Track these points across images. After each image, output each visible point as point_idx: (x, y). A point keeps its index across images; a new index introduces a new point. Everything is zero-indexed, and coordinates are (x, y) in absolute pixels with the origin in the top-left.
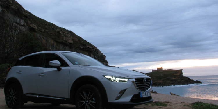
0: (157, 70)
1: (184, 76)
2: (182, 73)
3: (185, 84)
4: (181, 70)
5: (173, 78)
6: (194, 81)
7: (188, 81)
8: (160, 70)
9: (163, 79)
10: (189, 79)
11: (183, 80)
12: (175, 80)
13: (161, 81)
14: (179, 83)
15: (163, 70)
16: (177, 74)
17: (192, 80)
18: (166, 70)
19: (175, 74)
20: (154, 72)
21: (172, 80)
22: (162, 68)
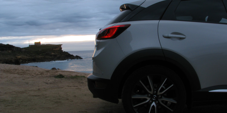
0: (34, 44)
1: (64, 51)
2: (61, 48)
3: (65, 59)
4: (61, 45)
5: (53, 54)
6: (74, 56)
7: (67, 56)
8: (38, 45)
9: (41, 54)
10: (69, 54)
11: (63, 56)
12: (55, 56)
13: (40, 57)
14: (59, 59)
15: (41, 44)
16: (56, 49)
17: (72, 55)
18: (44, 45)
19: (54, 49)
20: (31, 47)
21: (51, 55)
22: (39, 43)
